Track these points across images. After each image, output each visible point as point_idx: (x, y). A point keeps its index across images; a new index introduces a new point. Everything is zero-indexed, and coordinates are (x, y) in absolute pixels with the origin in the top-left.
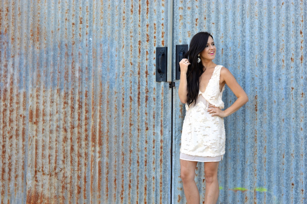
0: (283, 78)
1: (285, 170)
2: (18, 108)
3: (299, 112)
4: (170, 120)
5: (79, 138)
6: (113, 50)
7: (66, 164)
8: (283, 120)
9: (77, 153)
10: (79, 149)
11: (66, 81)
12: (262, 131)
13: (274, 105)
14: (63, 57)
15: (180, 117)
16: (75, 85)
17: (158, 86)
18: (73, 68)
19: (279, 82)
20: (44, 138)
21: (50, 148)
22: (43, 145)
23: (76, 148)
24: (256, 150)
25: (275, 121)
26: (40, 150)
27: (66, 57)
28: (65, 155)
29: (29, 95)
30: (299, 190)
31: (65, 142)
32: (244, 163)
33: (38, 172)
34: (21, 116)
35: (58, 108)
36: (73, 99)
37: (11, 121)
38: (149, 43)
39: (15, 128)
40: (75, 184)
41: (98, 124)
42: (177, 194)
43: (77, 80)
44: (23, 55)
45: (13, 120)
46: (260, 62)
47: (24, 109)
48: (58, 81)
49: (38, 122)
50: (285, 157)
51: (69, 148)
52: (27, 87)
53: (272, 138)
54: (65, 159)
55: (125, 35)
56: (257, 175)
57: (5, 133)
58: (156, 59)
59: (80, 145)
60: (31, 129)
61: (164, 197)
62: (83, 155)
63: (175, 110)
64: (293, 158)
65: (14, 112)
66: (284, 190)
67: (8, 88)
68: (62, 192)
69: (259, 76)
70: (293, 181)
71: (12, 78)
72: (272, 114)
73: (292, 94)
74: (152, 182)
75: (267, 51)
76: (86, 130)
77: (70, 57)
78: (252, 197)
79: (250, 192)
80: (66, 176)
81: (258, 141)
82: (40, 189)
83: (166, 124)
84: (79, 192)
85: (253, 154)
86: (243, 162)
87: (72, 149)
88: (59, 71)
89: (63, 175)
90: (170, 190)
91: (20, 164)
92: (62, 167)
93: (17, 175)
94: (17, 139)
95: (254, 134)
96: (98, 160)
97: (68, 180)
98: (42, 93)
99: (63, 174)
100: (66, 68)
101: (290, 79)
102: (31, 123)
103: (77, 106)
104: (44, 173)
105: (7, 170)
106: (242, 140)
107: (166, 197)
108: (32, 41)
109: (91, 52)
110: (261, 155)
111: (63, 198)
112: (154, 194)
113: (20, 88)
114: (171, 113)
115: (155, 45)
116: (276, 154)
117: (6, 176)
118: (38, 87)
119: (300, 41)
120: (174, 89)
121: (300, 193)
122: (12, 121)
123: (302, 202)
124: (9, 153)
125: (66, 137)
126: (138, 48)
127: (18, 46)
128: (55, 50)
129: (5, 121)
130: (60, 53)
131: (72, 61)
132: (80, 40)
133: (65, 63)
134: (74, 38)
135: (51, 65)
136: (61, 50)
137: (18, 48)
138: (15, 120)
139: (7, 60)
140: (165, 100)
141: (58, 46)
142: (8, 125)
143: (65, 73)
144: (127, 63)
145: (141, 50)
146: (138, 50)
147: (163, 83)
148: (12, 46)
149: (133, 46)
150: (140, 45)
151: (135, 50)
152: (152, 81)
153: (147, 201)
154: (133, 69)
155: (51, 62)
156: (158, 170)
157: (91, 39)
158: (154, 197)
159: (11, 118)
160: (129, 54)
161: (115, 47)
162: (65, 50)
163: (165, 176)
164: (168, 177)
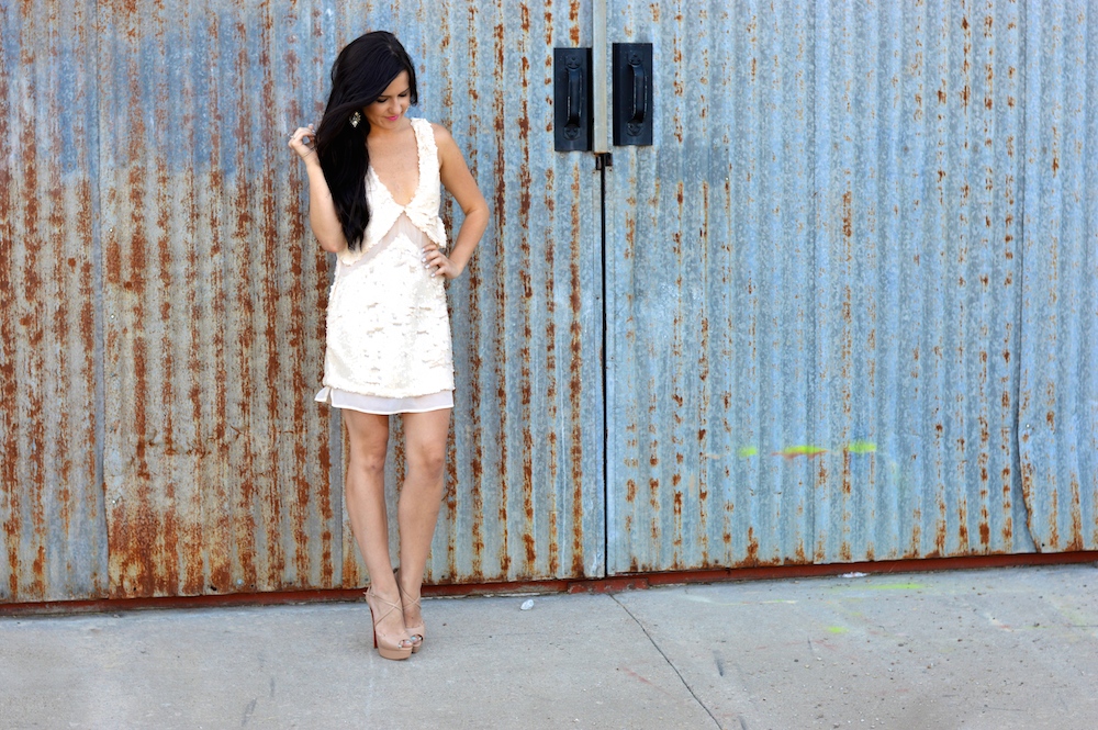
0: (919, 145)
1: (919, 392)
2: (60, 239)
3: (955, 236)
4: (597, 263)
5: (298, 331)
7: (251, 415)
8: (917, 258)
9: (290, 375)
10: (301, 362)
11: (246, 146)
12: (861, 290)
13: (893, 217)
14: (227, 67)
15: (627, 256)
16: (278, 160)
17: (562, 163)
18: (269, 102)
19: (906, 155)
20: (171, 336)
21: (197, 366)
22: (169, 356)
23: (287, 363)
24: (849, 341)
25: (894, 260)
26: (153, 375)
27: (243, 68)
28: (250, 386)
29: (105, 194)
30: (952, 442)
31: (250, 342)
32: (813, 380)
33: (147, 446)
34: (72, 262)
35: (219, 236)
36: (270, 205)
37: (33, 280)
38: (529, 34)
39: (52, 304)
40: (286, 474)
42: (622, 478)
43: (281, 142)
44: (68, 55)
45: (43, 276)
46: (856, 99)
47: (87, 241)
48: (217, 146)
49: (145, 283)
50: (920, 357)
51: (262, 361)
52: (91, 167)
53: (887, 307)
54: (251, 398)
55: (450, 4)
56: (852, 409)
57: (11, 322)
58: (552, 83)
59: (301, 352)
60: (115, 307)
61: (588, 490)
62: (312, 381)
63: (611, 234)
64: (939, 357)
65: (42, 252)
66: (916, 442)
67: (14, 168)
68: (244, 505)
69: (853, 138)
70: (940, 419)
71: (29, 135)
72: (887, 242)
73: (940, 188)
74: (548, 448)
75: (876, 70)
76: (322, 304)
77: (255, 68)
78: (835, 469)
79: (832, 456)
80: (253, 452)
81: (853, 318)
82: (161, 503)
83: (587, 277)
84: (304, 500)
85: (836, 352)
86: (811, 377)
88: (218, 113)
89: (243, 450)
90: (602, 469)
91: (74, 425)
92: (240, 424)
93: (68, 462)
94: (63, 343)
95: (840, 299)
97: (263, 465)
98: (151, 185)
99: (246, 447)
100: (244, 103)
101: (933, 148)
102: (116, 285)
103: (285, 227)
104: (174, 447)
105: (24, 446)
106: (808, 317)
107: (591, 491)
108: (111, 7)
109: (330, 54)
110: (860, 354)
111: (250, 521)
112: (555, 485)
113: (66, 166)
114: (600, 244)
115: (549, 42)
116: (897, 351)
117: (23, 468)
118: (140, 166)
119: (962, 48)
120: (607, 173)
121: (955, 449)
122: (40, 283)
123: (960, 471)
124: (31, 392)
125: (249, 329)
126: (493, 46)
127: (52, 25)
128: (196, 41)
129: (10, 281)
130: (220, 53)
131: (266, 82)
132: (294, 14)
133: (241, 87)
134: (270, 5)
135: (182, 93)
136: (221, 43)
137: (51, 31)
138: (48, 278)
139: (6, 69)
140: (583, 206)
141: (209, 30)
142: (24, 294)
143: (242, 119)
144: (458, 92)
145: (505, 55)
146: (493, 53)
147: (575, 156)
148: (27, 22)
149: (478, 40)
150: (501, 37)
151: (484, 52)
152: (540, 148)
153: (534, 507)
154: (478, 113)
155: (182, 83)
156: (564, 412)
157: (329, 12)
158: (555, 492)
159: (36, 270)
160: (464, 65)
161: (417, 39)
162: (239, 44)
163: (588, 428)
164: (596, 432)
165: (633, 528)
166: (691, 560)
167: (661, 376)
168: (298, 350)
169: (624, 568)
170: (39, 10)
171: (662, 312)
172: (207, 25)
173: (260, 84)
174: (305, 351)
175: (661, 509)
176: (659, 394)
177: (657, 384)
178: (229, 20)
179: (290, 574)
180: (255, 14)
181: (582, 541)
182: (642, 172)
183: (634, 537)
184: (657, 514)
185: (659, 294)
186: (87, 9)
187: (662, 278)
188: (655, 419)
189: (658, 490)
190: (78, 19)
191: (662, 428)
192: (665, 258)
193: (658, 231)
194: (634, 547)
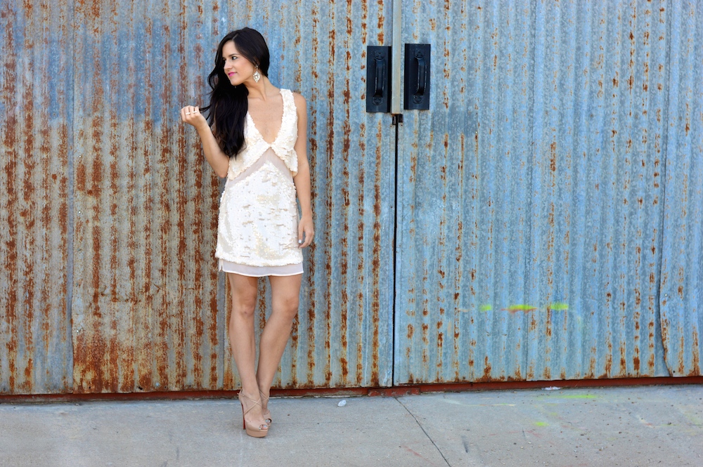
0: (600, 113)
1: (597, 272)
2: (47, 162)
3: (622, 172)
4: (392, 185)
5: (199, 224)
6: (273, 46)
7: (167, 278)
8: (597, 186)
9: (193, 253)
10: (200, 244)
11: (168, 104)
12: (561, 206)
13: (582, 159)
14: (157, 53)
15: (411, 180)
17: (371, 120)
18: (183, 77)
19: (591, 119)
20: (117, 225)
21: (133, 245)
22: (115, 238)
23: (191, 244)
24: (553, 238)
25: (582, 187)
26: (105, 250)
27: (167, 54)
28: (167, 258)
29: (76, 133)
30: (617, 304)
31: (167, 231)
32: (529, 262)
33: (100, 296)
34: (54, 177)
35: (150, 162)
36: (184, 143)
37: (29, 188)
38: (351, 37)
39: (41, 204)
40: (189, 316)
42: (405, 323)
44: (55, 43)
45: (35, 185)
46: (560, 83)
47: (64, 163)
48: (149, 104)
49: (101, 191)
50: (598, 249)
51: (175, 243)
52: (68, 116)
53: (578, 216)
54: (167, 266)
55: (301, 16)
56: (553, 282)
57: (14, 214)
58: (366, 68)
59: (200, 237)
60: (81, 206)
62: (207, 257)
63: (401, 166)
64: (610, 250)
65: (35, 169)
66: (594, 304)
67: (19, 115)
68: (161, 335)
69: (558, 108)
70: (609, 289)
71: (29, 94)
72: (578, 175)
73: (613, 141)
74: (357, 303)
75: (573, 64)
76: (215, 207)
77: (175, 55)
78: (542, 320)
79: (540, 312)
80: (168, 301)
81: (555, 223)
82: (108, 333)
83: (385, 194)
84: (200, 333)
85: (544, 245)
86: (527, 261)
88: (151, 83)
89: (162, 300)
90: (392, 317)
91: (53, 281)
92: (160, 283)
93: (49, 305)
94: (47, 229)
95: (547, 211)
97: (174, 309)
98: (106, 128)
99: (163, 298)
100: (167, 77)
101: (609, 115)
102: (82, 192)
103: (192, 157)
104: (117, 297)
105: (21, 294)
106: (526, 222)
107: (385, 331)
108: (83, 14)
110: (559, 246)
111: (165, 346)
112: (362, 327)
113: (52, 115)
114: (394, 172)
115: (364, 42)
116: (583, 245)
117: (20, 308)
118: (99, 116)
119: (629, 52)
120: (400, 127)
121: (619, 309)
122: (33, 189)
123: (622, 323)
124: (26, 260)
125: (167, 222)
126: (328, 44)
127: (45, 24)
128: (138, 36)
129: (14, 187)
130: (153, 44)
131: (182, 64)
132: (201, 20)
133: (166, 67)
134: (185, 14)
135: (128, 70)
136: (154, 38)
137: (45, 28)
138: (39, 187)
139: (15, 52)
140: (383, 148)
141: (146, 29)
142: (23, 197)
143: (166, 87)
144: (305, 73)
145: (336, 50)
146: (328, 48)
147: (379, 116)
148: (29, 22)
149: (318, 40)
150: (333, 38)
151: (322, 48)
152: (357, 110)
153: (347, 340)
154: (317, 86)
155: (128, 63)
156: (368, 280)
157: (223, 19)
158: (362, 331)
159: (31, 181)
160: (309, 56)
161: (279, 39)
162: (165, 39)
163: (384, 290)
164: (389, 293)
165: (411, 355)
166: (447, 376)
167: (431, 258)
168: (198, 237)
169: (404, 381)
170: (37, 14)
171: (433, 217)
172: (144, 26)
173: (178, 65)
174: (203, 237)
175: (429, 343)
176: (430, 270)
177: (428, 263)
178: (159, 23)
179: (190, 380)
180: (176, 20)
181: (378, 363)
182: (422, 127)
183: (412, 361)
184: (427, 347)
185: (431, 205)
186: (68, 14)
187: (433, 195)
188: (427, 285)
189: (428, 331)
190: (62, 20)
191: (431, 291)
192: (435, 183)
193: (431, 165)
194: (411, 367)
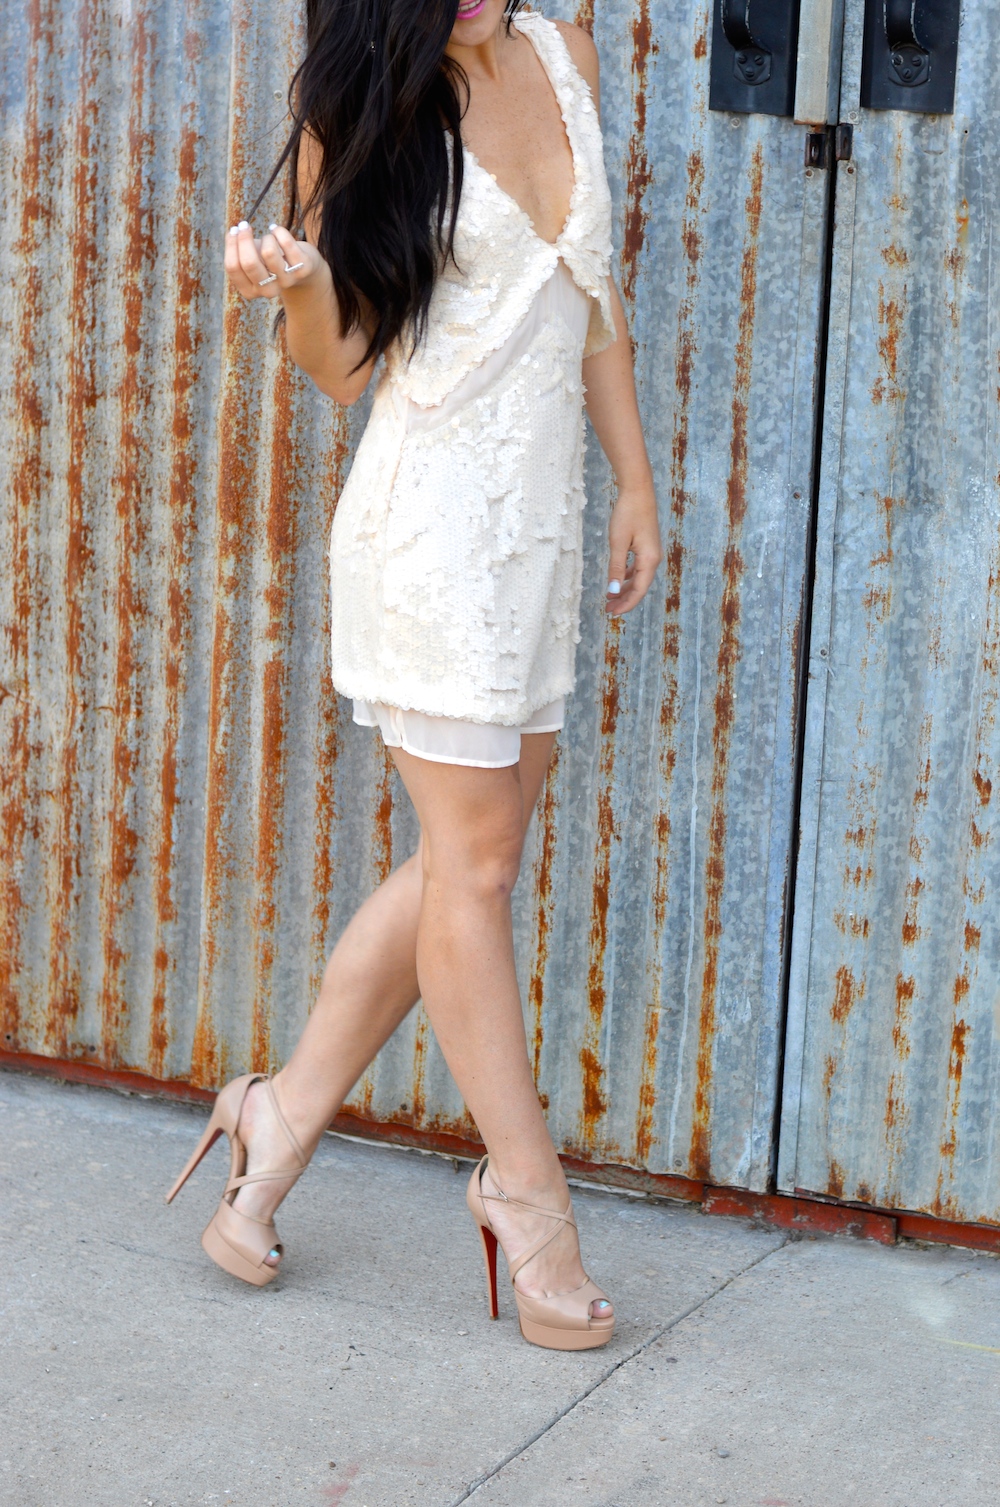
4: (802, 406)
5: (132, 481)
7: (32, 659)
9: (113, 582)
10: (132, 556)
11: (42, 44)
15: (878, 395)
16: (109, 79)
17: (728, 141)
23: (108, 544)
28: (30, 591)
31: (32, 494)
36: (90, 185)
40: (98, 802)
41: (269, 386)
42: (827, 960)
43: (122, 40)
51: (59, 542)
54: (32, 619)
59: (133, 531)
61: (736, 971)
62: (160, 602)
63: (841, 335)
68: (6, 854)
74: (654, 852)
76: (182, 427)
80: (31, 741)
83: (773, 438)
84: (125, 868)
87: (81, 553)
89: (10, 733)
90: (776, 926)
96: (262, 652)
97: (53, 775)
99: (16, 728)
103: (117, 240)
107: (749, 975)
111: (15, 894)
112: (662, 943)
114: (812, 358)
120: (842, 177)
125: (34, 463)
140: (772, 256)
147: (759, 126)
153: (608, 987)
156: (701, 770)
158: (661, 961)
163: (750, 818)
164: (772, 830)
165: (837, 1089)
166: (982, 1200)
167: (954, 716)
169: (814, 1181)
171: (970, 552)
174: (141, 529)
175: (915, 1054)
176: (942, 764)
177: (938, 736)
179: (92, 1026)
181: (716, 1094)
182: (932, 182)
183: (840, 1112)
184: (901, 1066)
185: (964, 504)
187: (972, 465)
188: (925, 824)
189: (913, 1007)
191: (941, 851)
192: (982, 415)
193: (964, 340)
194: (835, 1135)
